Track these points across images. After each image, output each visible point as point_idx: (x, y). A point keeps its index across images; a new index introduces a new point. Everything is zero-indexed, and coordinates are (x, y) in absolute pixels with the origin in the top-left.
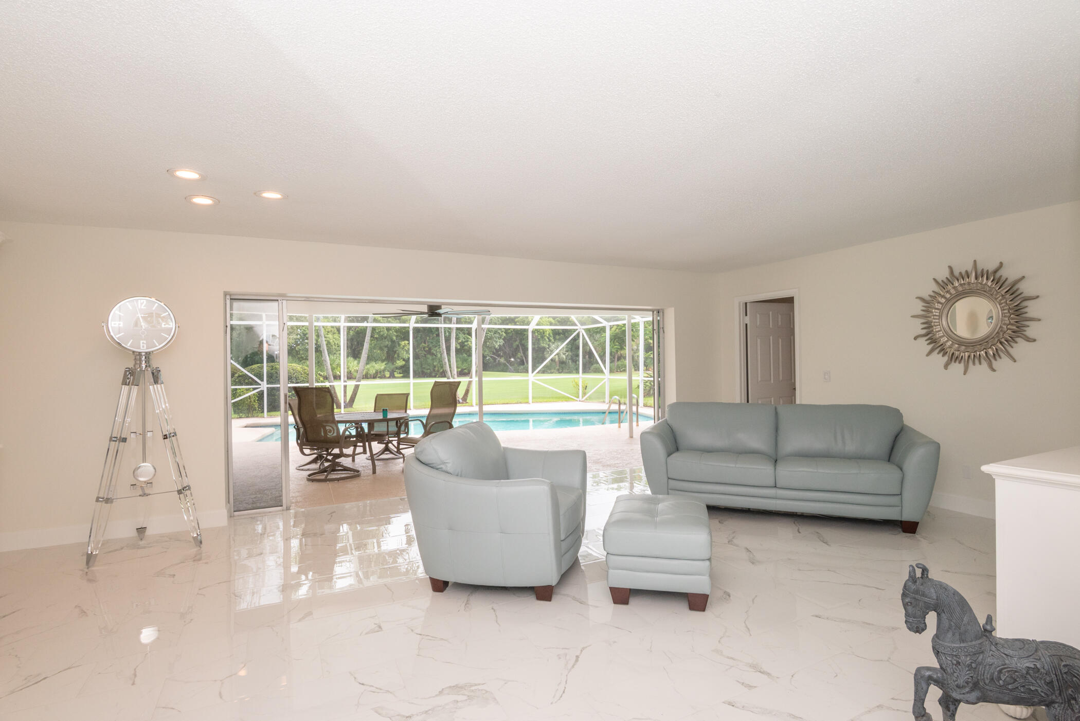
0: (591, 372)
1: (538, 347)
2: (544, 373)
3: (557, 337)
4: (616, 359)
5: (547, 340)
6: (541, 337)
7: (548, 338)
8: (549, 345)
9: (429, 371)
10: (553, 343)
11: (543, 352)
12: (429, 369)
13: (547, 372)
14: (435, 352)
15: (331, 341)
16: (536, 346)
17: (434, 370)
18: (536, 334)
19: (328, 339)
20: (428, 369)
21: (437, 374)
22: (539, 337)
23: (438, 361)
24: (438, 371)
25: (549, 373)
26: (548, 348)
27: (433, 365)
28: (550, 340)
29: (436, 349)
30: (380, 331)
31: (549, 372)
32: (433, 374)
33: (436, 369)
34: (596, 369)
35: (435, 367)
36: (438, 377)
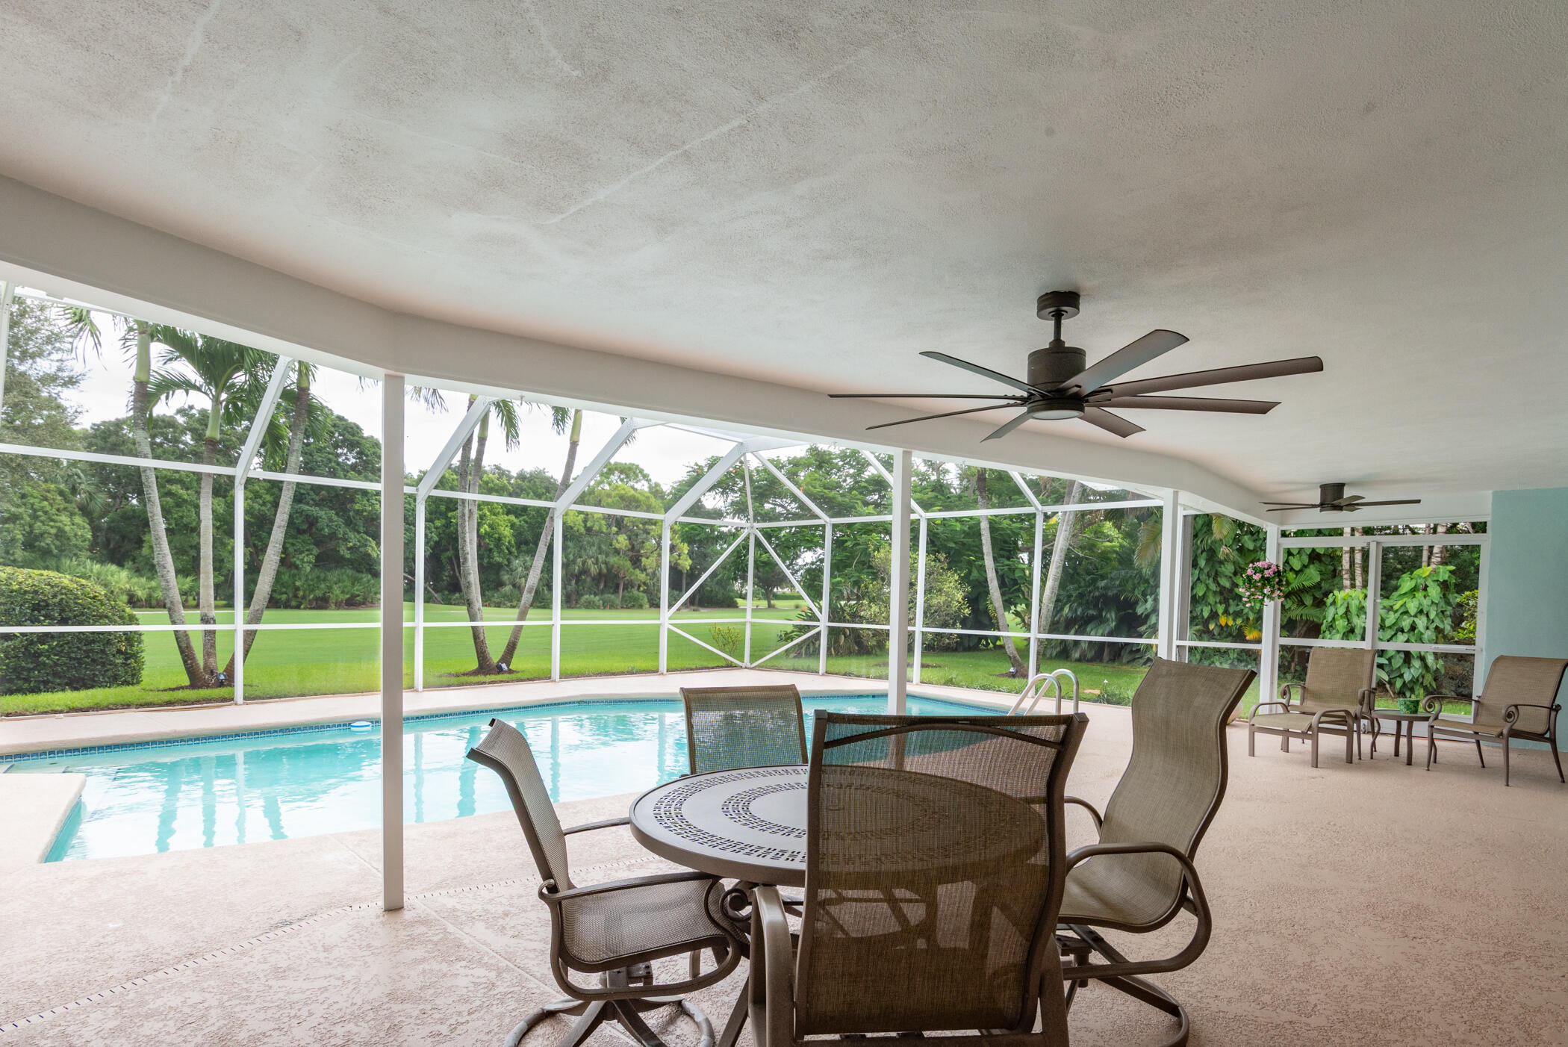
0: (580, 608)
1: (489, 563)
2: (499, 607)
3: (524, 548)
4: (621, 588)
5: (506, 551)
6: (495, 546)
7: (508, 549)
8: (509, 560)
9: (284, 597)
10: (517, 557)
11: (498, 573)
12: (286, 593)
13: (505, 604)
14: (298, 562)
15: (67, 529)
16: (486, 561)
17: (296, 596)
18: (487, 541)
19: (59, 524)
20: (283, 593)
21: (301, 603)
22: (492, 546)
23: (303, 579)
24: (304, 597)
25: (507, 607)
26: (508, 566)
27: (295, 586)
28: (510, 553)
29: (301, 557)
30: (182, 517)
31: (509, 604)
32: (294, 603)
33: (301, 593)
34: (589, 603)
35: (297, 589)
36: (305, 609)
